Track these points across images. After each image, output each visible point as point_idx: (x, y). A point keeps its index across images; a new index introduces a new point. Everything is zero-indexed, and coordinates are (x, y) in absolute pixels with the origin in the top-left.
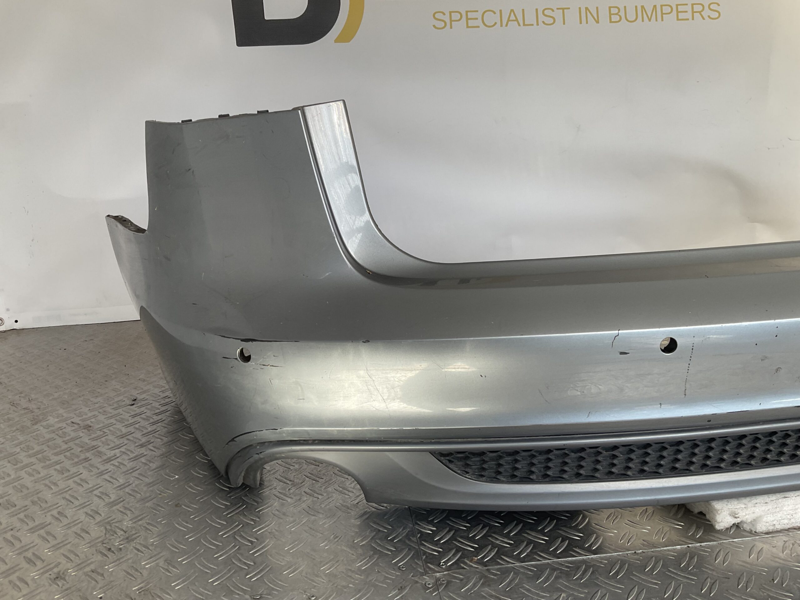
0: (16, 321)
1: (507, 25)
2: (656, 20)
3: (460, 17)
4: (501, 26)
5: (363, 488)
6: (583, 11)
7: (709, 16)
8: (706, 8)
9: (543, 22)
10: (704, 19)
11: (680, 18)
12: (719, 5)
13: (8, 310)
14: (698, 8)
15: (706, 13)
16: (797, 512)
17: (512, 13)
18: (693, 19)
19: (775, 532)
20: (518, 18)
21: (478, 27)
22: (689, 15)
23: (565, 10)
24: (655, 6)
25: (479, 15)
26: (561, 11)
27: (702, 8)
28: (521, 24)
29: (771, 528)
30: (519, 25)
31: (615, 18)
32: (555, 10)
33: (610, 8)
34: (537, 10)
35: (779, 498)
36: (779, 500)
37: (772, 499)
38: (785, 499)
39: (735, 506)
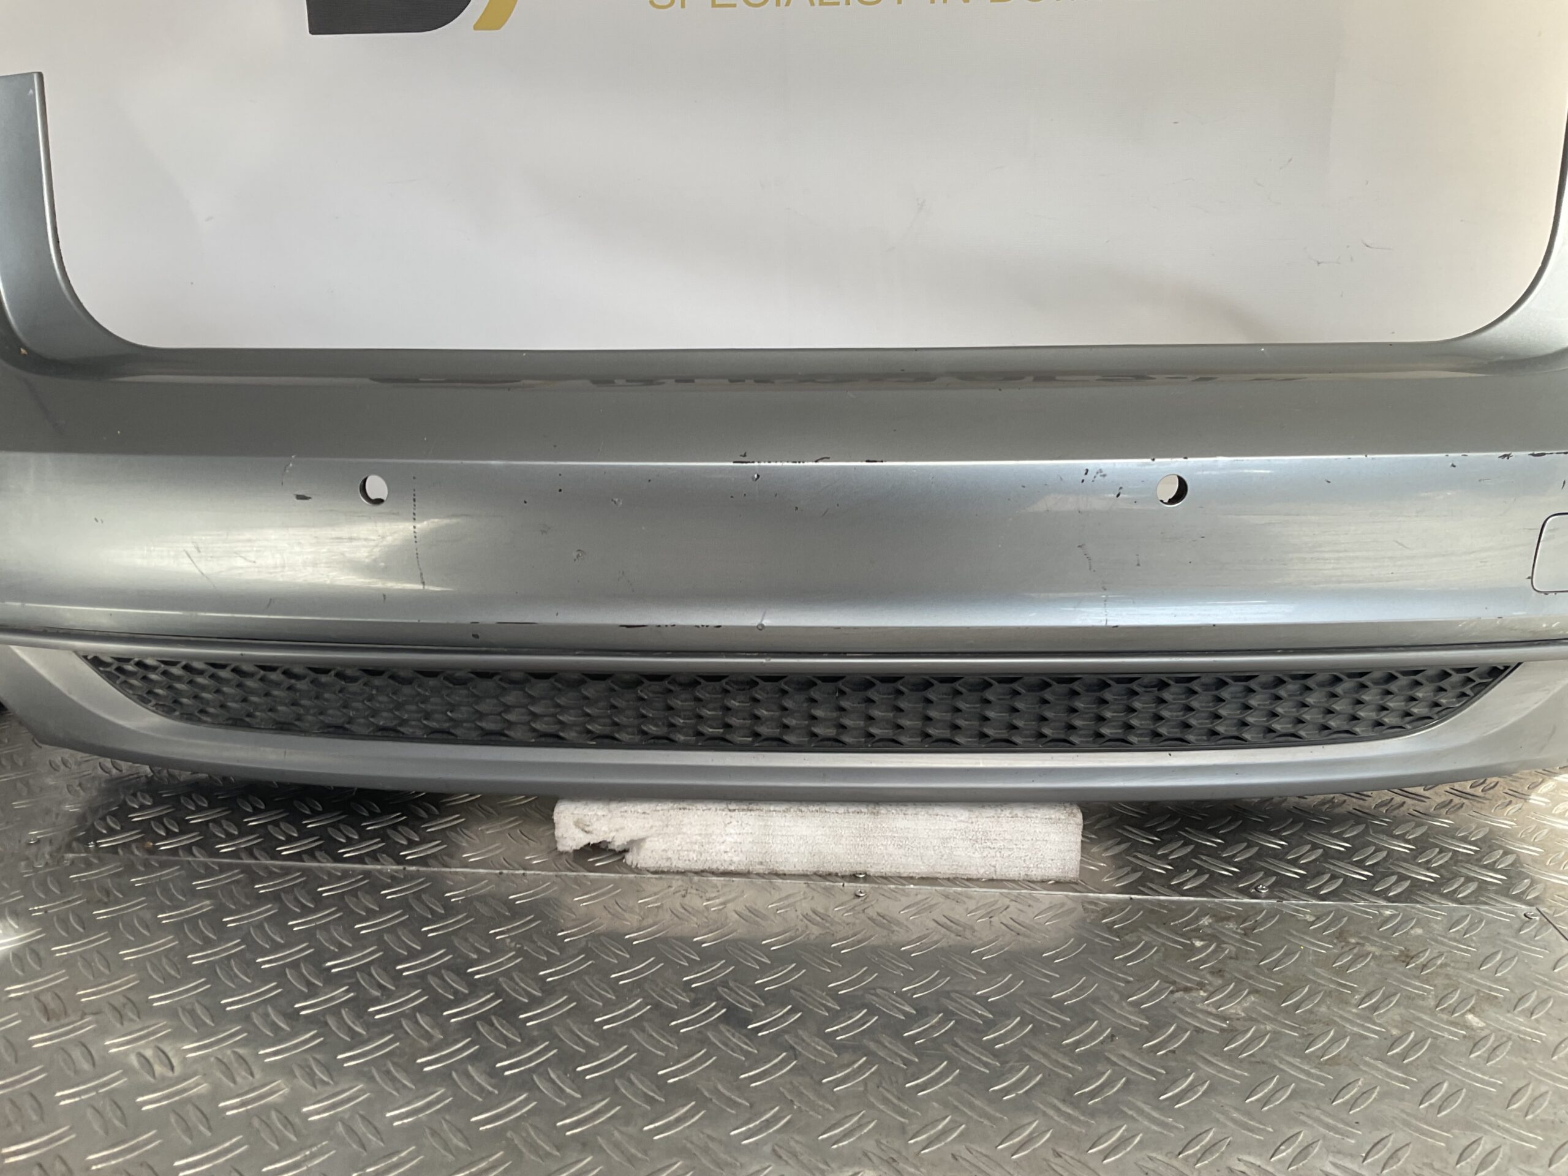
1: (788, 4)
4: (776, 5)
16: (711, 840)
19: (673, 872)
29: (664, 865)
30: (812, 4)
35: (673, 809)
36: (672, 812)
37: (659, 808)
38: (682, 811)
39: (586, 811)
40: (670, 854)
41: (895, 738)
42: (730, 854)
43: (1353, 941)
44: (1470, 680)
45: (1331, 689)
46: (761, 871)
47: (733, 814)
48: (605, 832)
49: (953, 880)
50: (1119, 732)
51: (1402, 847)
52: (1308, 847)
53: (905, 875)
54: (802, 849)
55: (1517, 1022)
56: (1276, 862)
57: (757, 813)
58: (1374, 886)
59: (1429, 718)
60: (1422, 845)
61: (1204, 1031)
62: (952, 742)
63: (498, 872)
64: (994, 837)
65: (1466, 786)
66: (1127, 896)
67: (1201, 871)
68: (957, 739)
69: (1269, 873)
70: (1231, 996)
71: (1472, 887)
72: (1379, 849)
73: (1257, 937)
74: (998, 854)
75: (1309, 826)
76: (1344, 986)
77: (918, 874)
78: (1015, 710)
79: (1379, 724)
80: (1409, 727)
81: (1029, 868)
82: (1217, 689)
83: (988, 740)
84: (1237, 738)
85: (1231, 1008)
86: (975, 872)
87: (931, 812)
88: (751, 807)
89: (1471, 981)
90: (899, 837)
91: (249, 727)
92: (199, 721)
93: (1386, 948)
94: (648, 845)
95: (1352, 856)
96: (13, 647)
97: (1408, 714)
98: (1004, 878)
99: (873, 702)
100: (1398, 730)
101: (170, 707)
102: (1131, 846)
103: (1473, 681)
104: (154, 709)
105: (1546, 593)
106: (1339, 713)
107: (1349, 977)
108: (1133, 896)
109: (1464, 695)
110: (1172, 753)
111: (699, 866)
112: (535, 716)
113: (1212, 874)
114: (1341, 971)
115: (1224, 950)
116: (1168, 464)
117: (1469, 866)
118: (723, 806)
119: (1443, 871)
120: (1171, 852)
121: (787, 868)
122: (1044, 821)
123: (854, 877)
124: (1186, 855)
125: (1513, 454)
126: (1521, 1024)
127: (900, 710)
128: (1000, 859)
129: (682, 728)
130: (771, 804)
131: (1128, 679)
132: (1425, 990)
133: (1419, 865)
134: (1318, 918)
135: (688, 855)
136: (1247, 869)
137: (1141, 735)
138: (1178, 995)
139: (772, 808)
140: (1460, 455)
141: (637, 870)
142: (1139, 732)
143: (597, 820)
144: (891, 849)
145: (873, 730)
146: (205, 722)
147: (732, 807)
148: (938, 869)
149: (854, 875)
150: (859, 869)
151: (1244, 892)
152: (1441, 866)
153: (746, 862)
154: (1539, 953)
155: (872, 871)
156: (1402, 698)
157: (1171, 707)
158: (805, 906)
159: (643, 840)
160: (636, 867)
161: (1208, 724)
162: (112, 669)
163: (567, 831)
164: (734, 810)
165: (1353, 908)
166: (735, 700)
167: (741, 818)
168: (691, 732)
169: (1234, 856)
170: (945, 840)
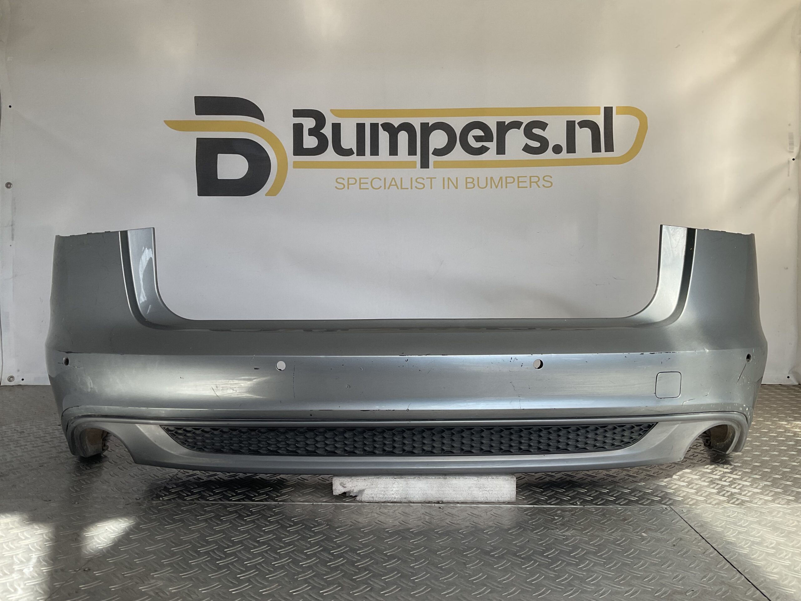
0: (23, 380)
1: (389, 188)
2: (502, 188)
3: (355, 182)
4: (385, 188)
5: (129, 451)
6: (446, 180)
7: (543, 185)
8: (541, 179)
9: (416, 187)
10: (539, 187)
11: (520, 186)
12: (551, 177)
13: (18, 371)
14: (534, 179)
15: (541, 183)
16: (388, 490)
17: (393, 180)
18: (531, 187)
20: (397, 183)
21: (368, 189)
22: (527, 184)
23: (433, 179)
24: (501, 178)
25: (369, 181)
26: (430, 179)
27: (538, 179)
28: (399, 187)
30: (398, 189)
31: (470, 185)
32: (425, 178)
33: (466, 178)
34: (411, 178)
35: (374, 478)
36: (374, 479)
37: (370, 478)
38: (378, 479)
39: (344, 480)
40: (373, 495)
41: (451, 450)
42: (394, 495)
43: (607, 516)
44: (641, 429)
45: (595, 432)
46: (405, 501)
47: (396, 479)
48: (351, 487)
49: (473, 503)
50: (527, 448)
51: (627, 491)
52: (595, 491)
53: (456, 501)
54: (420, 492)
55: (658, 535)
56: (583, 496)
57: (404, 479)
58: (616, 501)
59: (629, 443)
60: (633, 490)
61: (557, 539)
62: (471, 452)
63: (312, 503)
64: (486, 486)
65: (644, 468)
66: (532, 506)
67: (557, 499)
68: (473, 451)
69: (580, 499)
70: (567, 530)
71: (649, 501)
72: (619, 492)
73: (575, 516)
74: (488, 493)
75: (595, 486)
76: (604, 527)
77: (460, 501)
78: (492, 440)
79: (613, 445)
80: (623, 446)
81: (499, 497)
82: (558, 432)
83: (483, 451)
84: (566, 449)
85: (566, 533)
86: (480, 500)
87: (464, 477)
88: (402, 477)
89: (645, 525)
90: (454, 487)
91: (222, 452)
92: (204, 451)
93: (618, 517)
94: (366, 492)
95: (609, 493)
96: (137, 425)
97: (622, 441)
98: (490, 501)
99: (444, 437)
100: (619, 447)
101: (193, 446)
102: (533, 492)
103: (643, 429)
104: (187, 447)
105: (661, 398)
106: (599, 440)
107: (605, 525)
108: (534, 506)
109: (640, 434)
110: (545, 455)
111: (384, 500)
112: (326, 445)
113: (561, 500)
114: (603, 523)
115: (565, 519)
116: (536, 356)
117: (648, 495)
118: (392, 477)
119: (640, 497)
120: (547, 494)
121: (415, 500)
122: (503, 480)
123: (438, 503)
124: (552, 494)
125: (644, 353)
126: (659, 535)
127: (453, 440)
128: (489, 494)
129: (378, 448)
130: (409, 476)
131: (528, 428)
132: (630, 528)
133: (632, 496)
134: (596, 510)
135: (380, 496)
136: (573, 498)
137: (534, 449)
138: (549, 531)
139: (409, 477)
140: (627, 353)
141: (361, 502)
142: (533, 448)
143: (348, 482)
144: (451, 491)
145: (444, 448)
146: (206, 451)
147: (395, 477)
148: (467, 499)
149: (438, 502)
150: (440, 499)
151: (573, 504)
152: (639, 496)
153: (400, 498)
154: (668, 518)
155: (445, 500)
156: (620, 435)
157: (543, 438)
158: (423, 511)
159: (363, 490)
160: (361, 501)
161: (556, 444)
162: (173, 432)
163: (337, 487)
164: (396, 478)
165: (608, 508)
166: (397, 438)
167: (399, 481)
168: (381, 450)
169: (569, 494)
170: (470, 488)
